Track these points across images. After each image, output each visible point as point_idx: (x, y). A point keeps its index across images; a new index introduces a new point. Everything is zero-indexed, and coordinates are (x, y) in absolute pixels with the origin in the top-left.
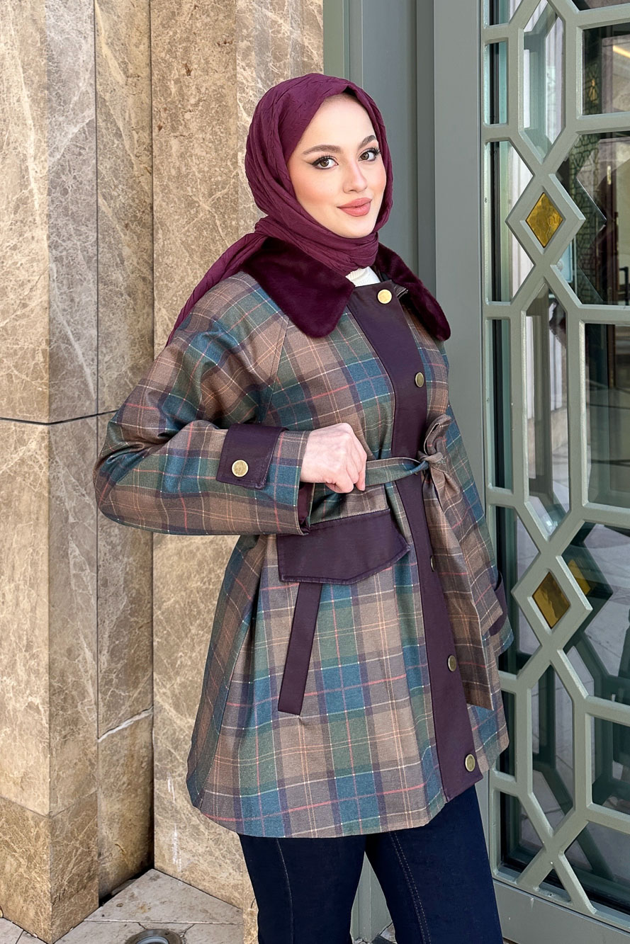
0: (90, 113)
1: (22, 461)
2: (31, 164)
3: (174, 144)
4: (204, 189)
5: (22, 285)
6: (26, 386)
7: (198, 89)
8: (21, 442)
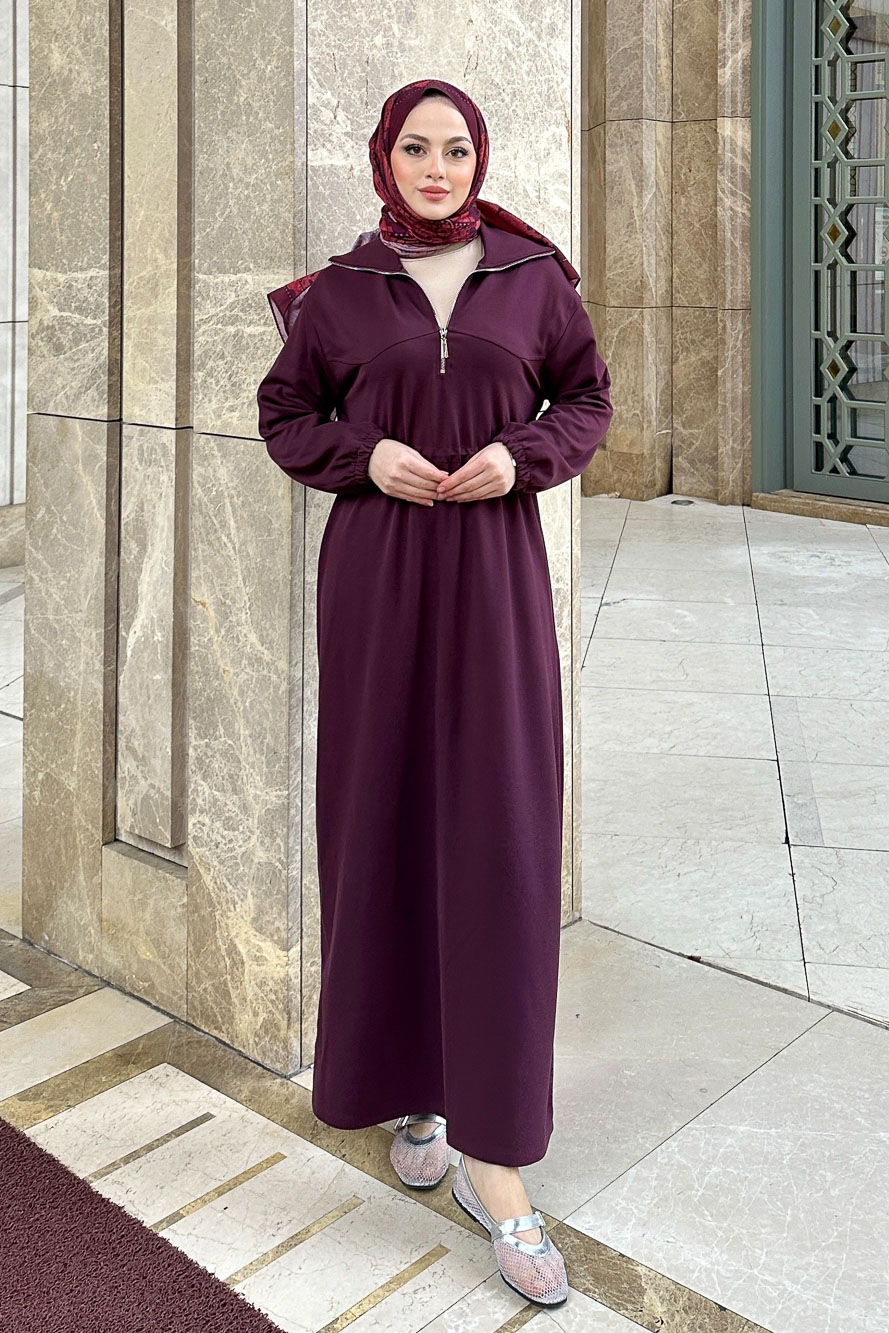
0: (654, 189)
1: (631, 322)
2: (635, 209)
3: (683, 199)
4: (697, 219)
5: (631, 256)
6: (632, 294)
7: (695, 178)
8: (630, 315)
